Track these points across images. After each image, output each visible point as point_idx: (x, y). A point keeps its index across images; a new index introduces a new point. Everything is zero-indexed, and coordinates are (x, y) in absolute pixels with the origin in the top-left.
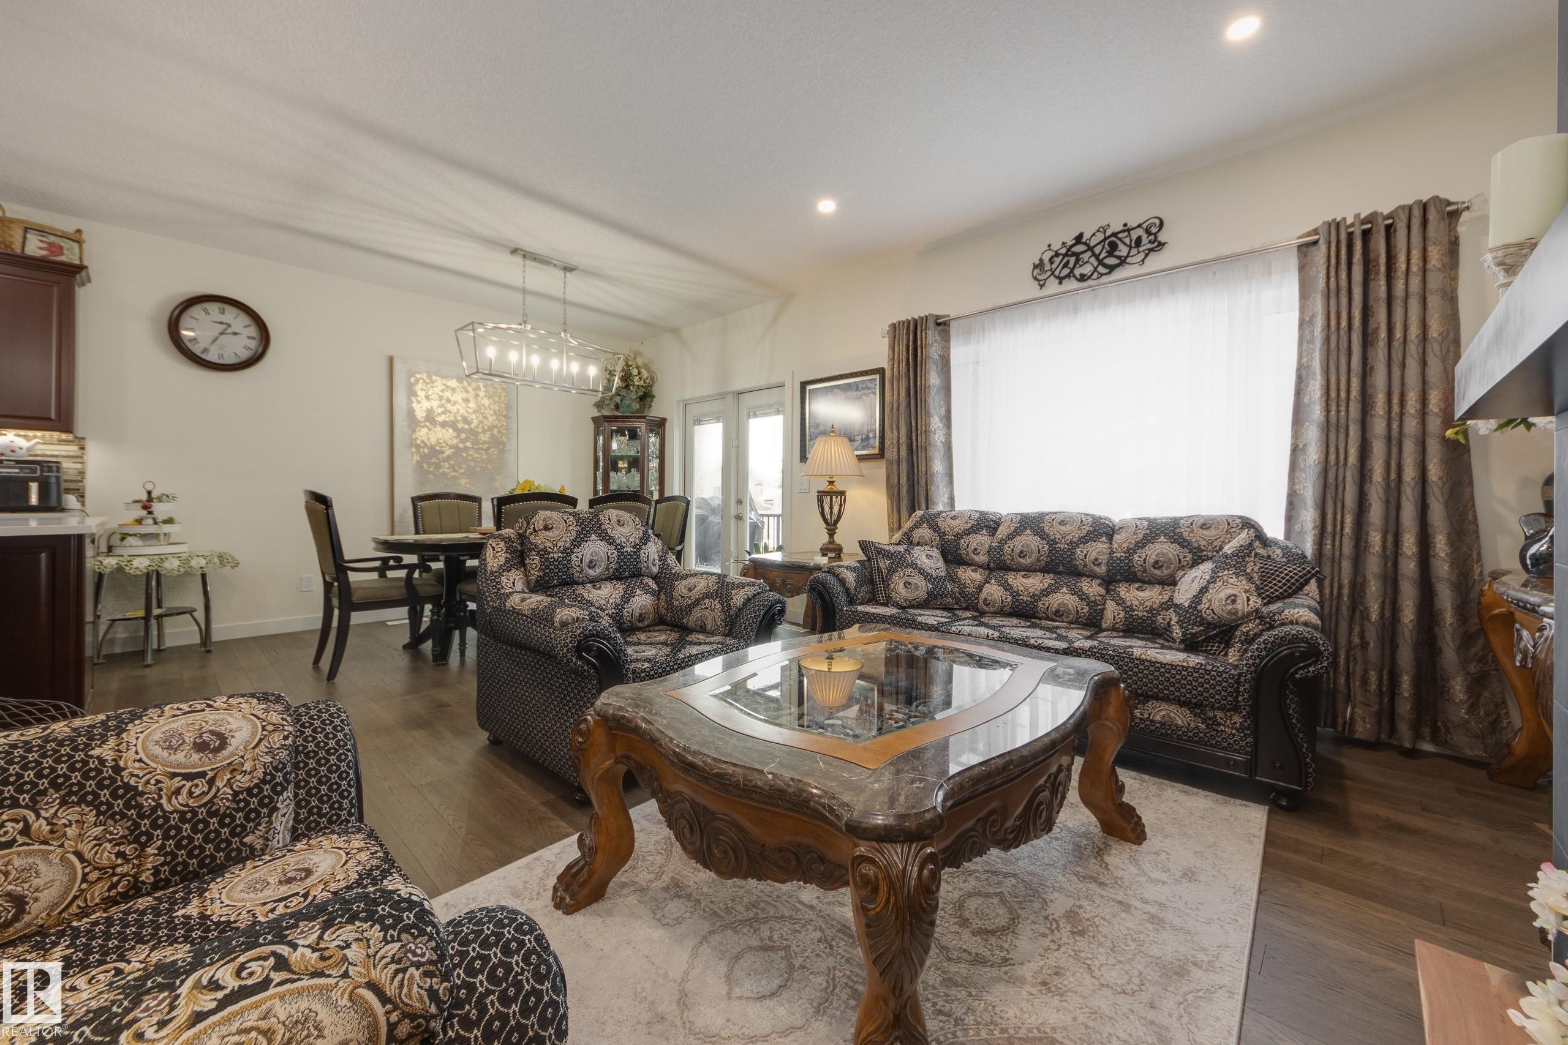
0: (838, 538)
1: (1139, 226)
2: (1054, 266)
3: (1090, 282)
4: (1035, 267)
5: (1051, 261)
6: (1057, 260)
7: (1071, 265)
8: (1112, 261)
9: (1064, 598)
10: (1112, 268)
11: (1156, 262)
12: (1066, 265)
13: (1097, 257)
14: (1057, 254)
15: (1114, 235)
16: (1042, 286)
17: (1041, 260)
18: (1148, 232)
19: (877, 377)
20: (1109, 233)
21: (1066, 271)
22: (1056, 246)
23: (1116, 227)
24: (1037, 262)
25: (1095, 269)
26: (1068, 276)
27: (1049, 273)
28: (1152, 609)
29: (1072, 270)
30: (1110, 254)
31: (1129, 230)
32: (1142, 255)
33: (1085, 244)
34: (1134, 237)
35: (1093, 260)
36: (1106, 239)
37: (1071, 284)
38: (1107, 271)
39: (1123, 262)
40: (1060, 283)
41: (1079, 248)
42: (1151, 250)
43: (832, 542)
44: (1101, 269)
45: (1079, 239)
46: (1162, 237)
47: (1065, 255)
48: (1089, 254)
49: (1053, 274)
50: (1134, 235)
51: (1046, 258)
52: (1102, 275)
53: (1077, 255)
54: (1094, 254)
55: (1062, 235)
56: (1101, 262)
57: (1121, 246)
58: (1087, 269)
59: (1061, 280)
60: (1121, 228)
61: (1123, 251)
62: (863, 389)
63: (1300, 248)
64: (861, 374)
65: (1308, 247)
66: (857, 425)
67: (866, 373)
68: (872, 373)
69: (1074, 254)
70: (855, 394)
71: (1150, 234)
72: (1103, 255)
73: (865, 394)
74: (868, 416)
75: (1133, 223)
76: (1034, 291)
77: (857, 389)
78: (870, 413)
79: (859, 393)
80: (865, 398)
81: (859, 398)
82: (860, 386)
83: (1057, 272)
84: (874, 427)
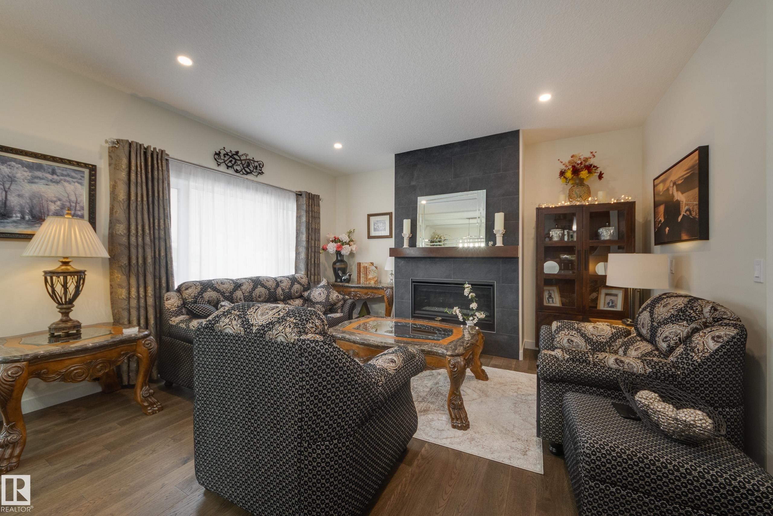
0: (73, 316)
1: (257, 162)
2: (226, 159)
3: (237, 174)
4: (216, 154)
5: (224, 155)
6: (227, 157)
7: (233, 162)
8: (247, 169)
10: (248, 173)
11: (260, 178)
12: (231, 161)
13: (243, 165)
14: (227, 154)
15: (249, 160)
16: (219, 165)
17: (220, 152)
18: (259, 165)
19: (85, 170)
20: (248, 158)
21: (230, 164)
22: (228, 151)
23: (250, 157)
24: (217, 152)
25: (242, 171)
26: (232, 167)
27: (223, 161)
29: (233, 165)
30: (247, 166)
31: (254, 161)
32: (256, 174)
33: (239, 156)
35: (241, 165)
36: (246, 159)
37: (231, 171)
39: (251, 172)
41: (236, 157)
42: (260, 173)
43: (66, 320)
44: (243, 170)
45: (237, 153)
46: (263, 170)
47: (231, 157)
48: (240, 162)
49: (224, 162)
50: (256, 164)
51: (223, 152)
52: (244, 174)
53: (236, 160)
54: (242, 163)
55: (231, 147)
56: (244, 168)
57: (251, 166)
58: (239, 168)
59: (228, 167)
60: (252, 159)
62: (63, 175)
63: (297, 194)
64: (62, 161)
65: (299, 195)
66: (53, 207)
67: (70, 162)
68: (78, 164)
69: (234, 158)
70: (50, 177)
71: (260, 167)
72: (245, 166)
73: (65, 181)
74: (70, 201)
75: (256, 159)
76: (212, 164)
77: (53, 173)
78: (73, 198)
79: (55, 177)
80: (66, 184)
81: (57, 182)
82: (58, 171)
83: (226, 162)
84: (79, 212)
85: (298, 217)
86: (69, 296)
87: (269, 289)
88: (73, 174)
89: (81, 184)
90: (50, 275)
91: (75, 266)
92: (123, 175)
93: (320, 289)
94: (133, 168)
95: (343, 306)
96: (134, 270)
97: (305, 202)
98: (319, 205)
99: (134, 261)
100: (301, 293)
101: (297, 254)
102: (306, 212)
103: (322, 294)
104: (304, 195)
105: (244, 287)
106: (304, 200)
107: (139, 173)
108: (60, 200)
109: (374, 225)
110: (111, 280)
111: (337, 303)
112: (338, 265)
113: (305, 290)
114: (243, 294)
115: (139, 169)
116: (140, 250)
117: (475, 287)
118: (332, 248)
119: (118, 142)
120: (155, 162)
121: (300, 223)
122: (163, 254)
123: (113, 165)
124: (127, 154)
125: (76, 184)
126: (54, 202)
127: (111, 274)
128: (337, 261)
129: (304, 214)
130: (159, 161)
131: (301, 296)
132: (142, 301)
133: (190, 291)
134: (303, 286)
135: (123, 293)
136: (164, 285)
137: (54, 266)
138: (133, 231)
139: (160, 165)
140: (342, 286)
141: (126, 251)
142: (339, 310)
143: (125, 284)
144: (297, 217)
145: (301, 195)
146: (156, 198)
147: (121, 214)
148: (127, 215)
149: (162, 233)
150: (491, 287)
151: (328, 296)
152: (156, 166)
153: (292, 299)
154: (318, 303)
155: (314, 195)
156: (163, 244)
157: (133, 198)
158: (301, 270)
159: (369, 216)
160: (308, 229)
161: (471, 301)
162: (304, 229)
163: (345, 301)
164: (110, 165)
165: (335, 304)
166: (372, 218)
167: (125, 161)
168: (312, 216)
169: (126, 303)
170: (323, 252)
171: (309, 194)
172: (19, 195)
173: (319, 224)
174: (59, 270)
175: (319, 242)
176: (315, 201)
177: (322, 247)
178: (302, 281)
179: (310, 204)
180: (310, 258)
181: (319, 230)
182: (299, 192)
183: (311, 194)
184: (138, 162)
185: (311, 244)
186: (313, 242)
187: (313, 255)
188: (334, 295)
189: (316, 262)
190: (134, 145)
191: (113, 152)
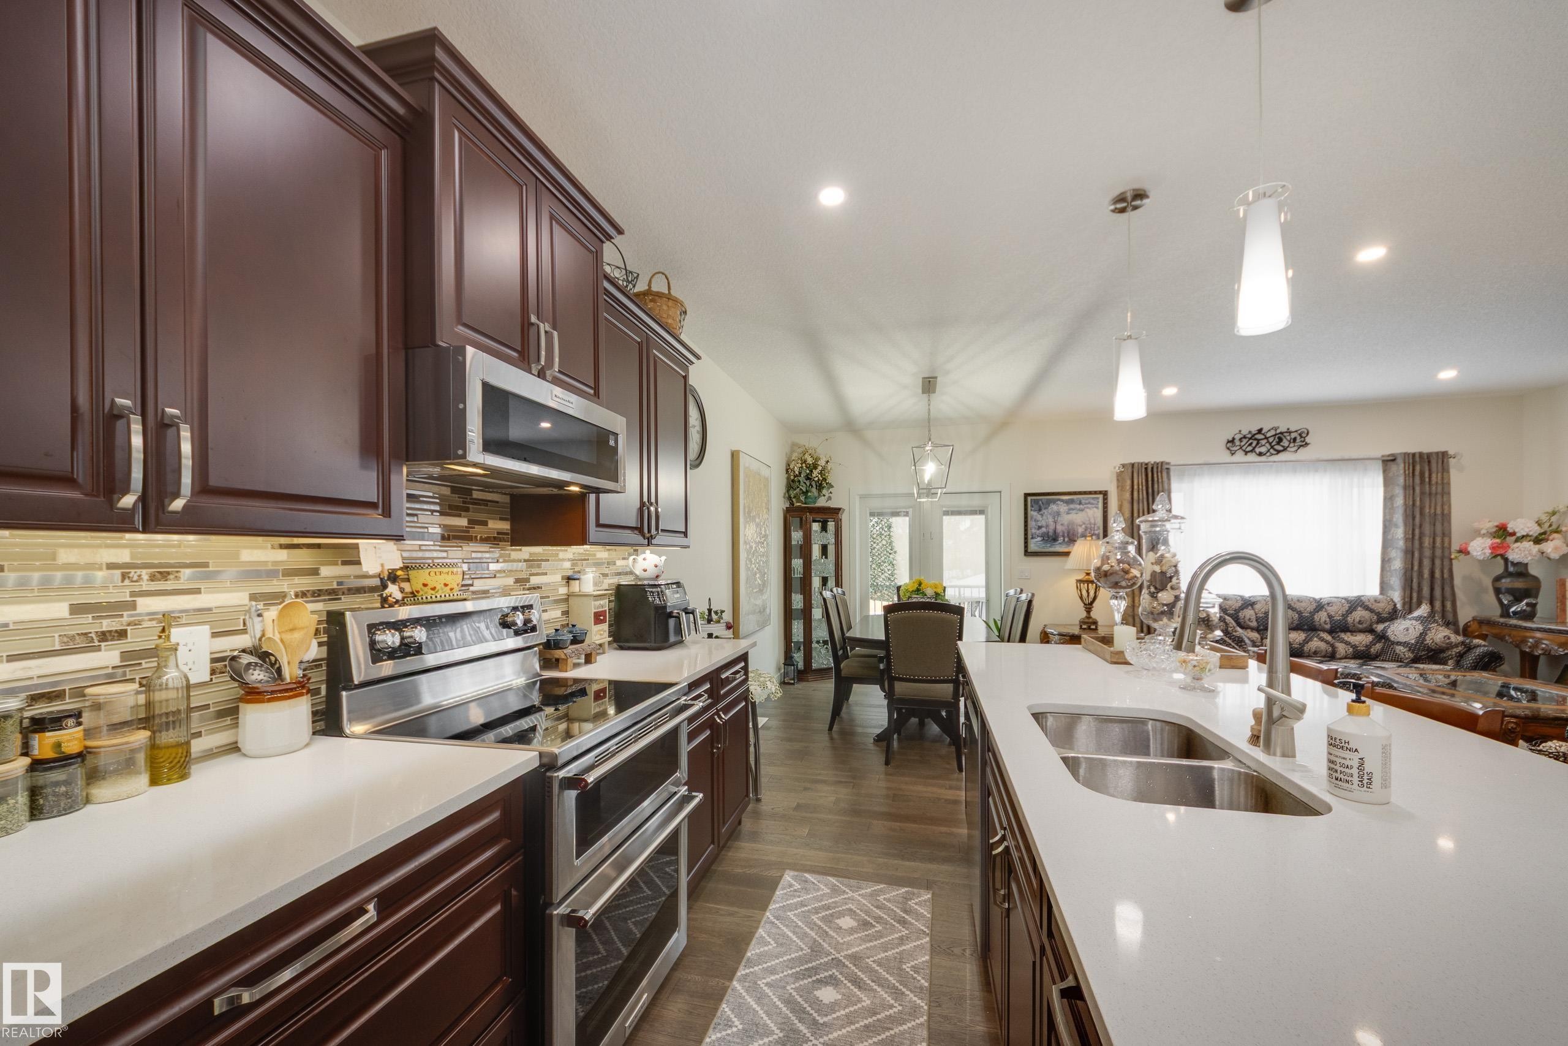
0: (1093, 614)
1: (1296, 431)
2: (1243, 444)
3: (1263, 458)
4: (1229, 442)
5: (1241, 440)
6: (1245, 441)
7: (1254, 445)
8: (1278, 447)
9: (1315, 644)
10: (1279, 452)
11: (1303, 453)
12: (1250, 444)
13: (1270, 444)
14: (1245, 437)
15: (1281, 433)
16: (1233, 454)
17: (1234, 439)
19: (1101, 496)
20: (1278, 431)
21: (1250, 448)
22: (1245, 432)
23: (1283, 429)
24: (1230, 439)
25: (1269, 451)
26: (1251, 451)
27: (1238, 447)
29: (1254, 448)
30: (1278, 443)
31: (1290, 433)
32: (1296, 448)
33: (1263, 434)
34: (1293, 437)
35: (1267, 445)
36: (1276, 435)
37: (1252, 457)
38: (1275, 452)
39: (1285, 449)
40: (1246, 454)
41: (1259, 436)
42: (1301, 446)
43: (1089, 617)
44: (1272, 451)
45: (1260, 431)
46: (1308, 440)
47: (1250, 439)
48: (1265, 441)
49: (1241, 448)
50: (1293, 435)
51: (1238, 437)
52: (1273, 454)
53: (1258, 440)
54: (1268, 442)
55: (1250, 426)
56: (1272, 447)
57: (1284, 440)
58: (1263, 450)
59: (1246, 453)
60: (1286, 430)
61: (1285, 443)
62: (1086, 504)
63: (1384, 461)
64: (1085, 493)
65: (1388, 462)
66: (1080, 530)
67: (1090, 493)
68: (1096, 493)
69: (1256, 439)
70: (1078, 507)
71: (1301, 437)
72: (1273, 444)
73: (1088, 508)
74: (1090, 524)
75: (1292, 429)
76: (1226, 457)
77: (1080, 503)
78: (1093, 521)
79: (1081, 506)
80: (1088, 510)
81: (1082, 510)
82: (1083, 501)
83: (1244, 448)
84: (1096, 532)
85: (1388, 499)
86: (1090, 600)
87: (1300, 613)
88: (1092, 501)
89: (1097, 508)
90: (1079, 583)
92: (1128, 495)
93: (1411, 622)
94: (1136, 487)
95: (1461, 656)
97: (1402, 472)
98: (1445, 470)
100: (1371, 625)
101: (1385, 561)
102: (1405, 488)
103: (1410, 631)
104: (1400, 460)
105: (1257, 607)
106: (1399, 469)
107: (1140, 490)
108: (1084, 524)
111: (1448, 649)
112: (1506, 582)
113: (1381, 620)
114: (1256, 614)
115: (1140, 487)
118: (1482, 547)
119: (1124, 466)
120: (1155, 476)
121: (1392, 509)
123: (1120, 487)
124: (1130, 474)
125: (1095, 509)
126: (1081, 526)
128: (1507, 574)
129: (1399, 491)
130: (1159, 474)
131: (1371, 630)
134: (1378, 614)
137: (1081, 576)
139: (1160, 477)
142: (1450, 662)
144: (1385, 499)
145: (1393, 460)
148: (1131, 531)
151: (1424, 634)
152: (1156, 479)
153: (1351, 632)
154: (1399, 643)
155: (1429, 455)
158: (1392, 589)
160: (1409, 517)
162: (1399, 518)
163: (1470, 648)
164: (1118, 487)
165: (1442, 650)
167: (1129, 482)
168: (1422, 493)
169: (1131, 610)
170: (1462, 556)
171: (1414, 455)
172: (1062, 525)
173: (1446, 504)
174: (1085, 579)
175: (1446, 540)
176: (1434, 465)
177: (1455, 546)
178: (1375, 607)
179: (1417, 472)
180: (1416, 568)
181: (1446, 517)
182: (1389, 456)
183: (1421, 454)
184: (1139, 480)
185: (1421, 544)
186: (1427, 542)
187: (1427, 563)
188: (1439, 635)
189: (1438, 574)
190: (1136, 465)
191: (1119, 476)
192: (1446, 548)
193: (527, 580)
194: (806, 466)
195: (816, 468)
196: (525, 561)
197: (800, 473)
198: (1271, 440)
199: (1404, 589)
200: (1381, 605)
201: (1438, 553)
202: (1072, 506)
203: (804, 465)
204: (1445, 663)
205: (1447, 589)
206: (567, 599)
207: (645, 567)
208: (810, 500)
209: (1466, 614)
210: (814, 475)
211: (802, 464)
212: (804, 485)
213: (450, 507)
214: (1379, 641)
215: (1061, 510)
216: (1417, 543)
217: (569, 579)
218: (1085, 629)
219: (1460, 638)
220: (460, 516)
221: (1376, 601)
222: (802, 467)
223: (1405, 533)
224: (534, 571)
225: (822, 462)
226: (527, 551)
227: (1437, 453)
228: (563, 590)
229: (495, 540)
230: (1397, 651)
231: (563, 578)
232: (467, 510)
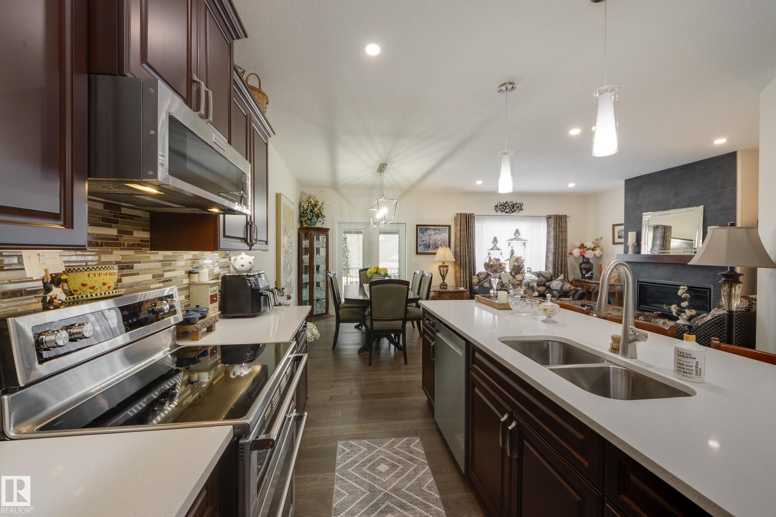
0: (445, 281)
2: (500, 208)
3: (507, 214)
4: (496, 206)
5: (500, 206)
6: (501, 206)
7: (504, 208)
8: (513, 210)
10: (513, 212)
11: (521, 213)
12: (503, 208)
13: (510, 208)
14: (501, 205)
15: (514, 204)
16: (497, 212)
17: (497, 205)
19: (448, 228)
22: (501, 203)
23: (514, 202)
25: (509, 211)
26: (503, 211)
28: (543, 292)
29: (504, 210)
30: (513, 208)
31: (517, 204)
32: (518, 211)
34: (518, 206)
36: (512, 204)
37: (503, 213)
39: (515, 211)
41: (506, 205)
42: (520, 210)
43: (444, 283)
45: (507, 203)
46: (523, 207)
47: (503, 206)
48: (508, 207)
50: (518, 205)
51: (499, 205)
52: (511, 213)
53: (506, 206)
55: (503, 200)
56: (511, 210)
57: (515, 207)
58: (507, 211)
59: (502, 211)
60: (515, 203)
61: (515, 208)
63: (547, 218)
64: (442, 226)
65: (549, 218)
66: (440, 243)
67: (444, 226)
68: (446, 226)
69: (505, 206)
70: (438, 232)
71: (521, 206)
74: (443, 240)
75: (518, 203)
76: (494, 212)
77: (440, 231)
78: (444, 239)
79: (440, 232)
80: (443, 234)
81: (440, 234)
82: (441, 230)
84: (446, 244)
85: (548, 233)
86: (444, 274)
88: (444, 230)
90: (440, 267)
91: (446, 264)
92: (459, 227)
93: (558, 282)
94: (462, 224)
95: (574, 294)
96: (462, 265)
97: (553, 222)
98: (566, 222)
99: (462, 262)
100: (544, 283)
101: (547, 257)
102: (554, 228)
103: (558, 285)
104: (552, 218)
106: (552, 221)
107: (464, 226)
109: (619, 233)
110: (455, 269)
111: (570, 292)
112: (584, 266)
113: (548, 281)
115: (464, 224)
116: (464, 258)
117: (690, 289)
118: (576, 252)
119: (457, 214)
120: (469, 219)
121: (550, 236)
122: (472, 259)
123: (456, 224)
124: (460, 218)
125: (445, 233)
126: (440, 241)
127: (455, 267)
128: (584, 262)
129: (552, 230)
130: (471, 219)
131: (544, 285)
132: (465, 279)
133: (482, 275)
134: (547, 278)
135: (458, 274)
136: (472, 273)
137: (441, 264)
138: (462, 250)
140: (584, 282)
141: (460, 258)
142: (571, 297)
143: (459, 271)
144: (547, 233)
145: (550, 217)
146: (470, 235)
147: (458, 244)
148: (460, 244)
149: (472, 250)
150: (708, 290)
151: (562, 286)
152: (470, 221)
154: (554, 290)
155: (561, 216)
156: (472, 254)
157: (462, 236)
158: (549, 268)
159: (614, 226)
160: (555, 240)
161: (684, 300)
162: (552, 240)
163: (577, 291)
165: (568, 292)
166: (616, 228)
167: (459, 222)
168: (559, 231)
169: (460, 278)
170: (571, 256)
171: (557, 216)
172: (432, 240)
173: (566, 235)
174: (442, 265)
175: (566, 249)
176: (563, 220)
177: (568, 252)
178: (546, 276)
179: (558, 223)
180: (557, 260)
181: (566, 240)
182: (549, 215)
183: (559, 215)
184: (464, 221)
185: (558, 251)
186: (560, 249)
187: (560, 258)
188: (567, 286)
189: (563, 263)
190: (462, 214)
191: (456, 219)
192: (566, 252)
193: (163, 276)
194: (311, 205)
195: (316, 207)
196: (160, 261)
197: (307, 209)
198: (510, 206)
199: (553, 268)
200: (547, 275)
201: (563, 254)
202: (436, 232)
203: (310, 204)
204: (569, 297)
205: (566, 268)
206: (188, 287)
207: (242, 264)
208: (312, 224)
209: (571, 278)
210: (315, 210)
211: (308, 204)
212: (310, 215)
213: (103, 219)
214: (547, 289)
215: (432, 233)
216: (557, 250)
217: (190, 273)
218: (442, 288)
219: (574, 288)
220: (111, 227)
221: (546, 273)
222: (308, 206)
223: (554, 246)
224: (167, 268)
225: (320, 204)
226: (161, 254)
227: (564, 215)
228: (186, 281)
229: (138, 246)
230: (554, 293)
231: (186, 272)
232: (117, 222)
